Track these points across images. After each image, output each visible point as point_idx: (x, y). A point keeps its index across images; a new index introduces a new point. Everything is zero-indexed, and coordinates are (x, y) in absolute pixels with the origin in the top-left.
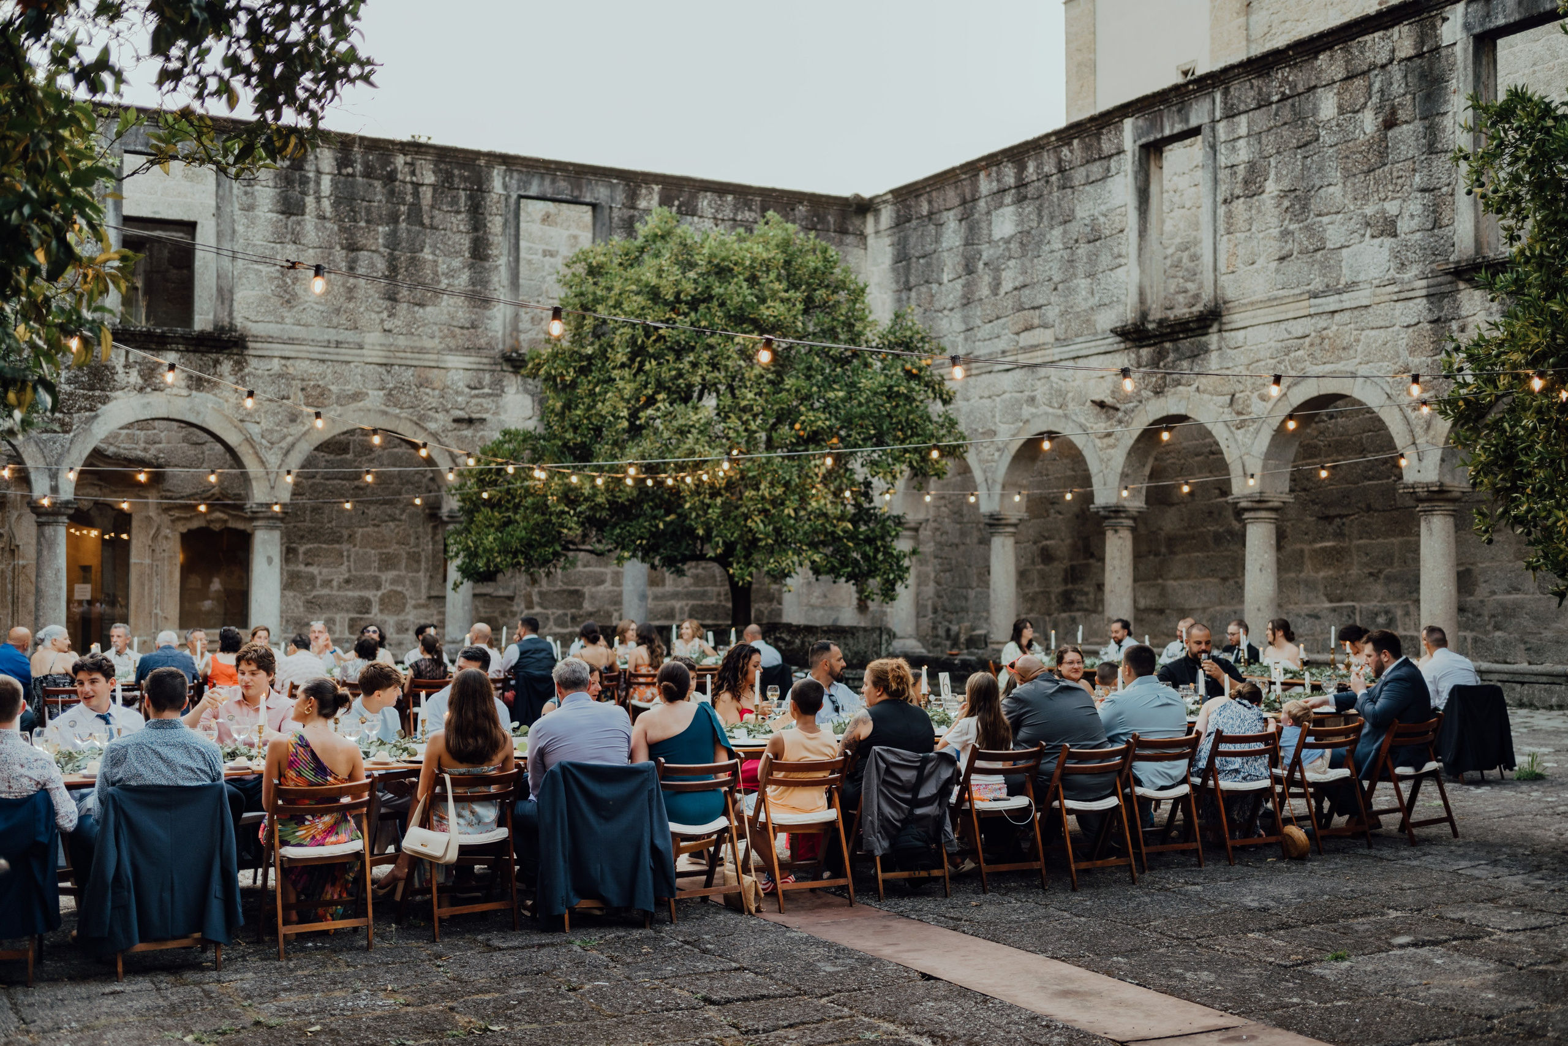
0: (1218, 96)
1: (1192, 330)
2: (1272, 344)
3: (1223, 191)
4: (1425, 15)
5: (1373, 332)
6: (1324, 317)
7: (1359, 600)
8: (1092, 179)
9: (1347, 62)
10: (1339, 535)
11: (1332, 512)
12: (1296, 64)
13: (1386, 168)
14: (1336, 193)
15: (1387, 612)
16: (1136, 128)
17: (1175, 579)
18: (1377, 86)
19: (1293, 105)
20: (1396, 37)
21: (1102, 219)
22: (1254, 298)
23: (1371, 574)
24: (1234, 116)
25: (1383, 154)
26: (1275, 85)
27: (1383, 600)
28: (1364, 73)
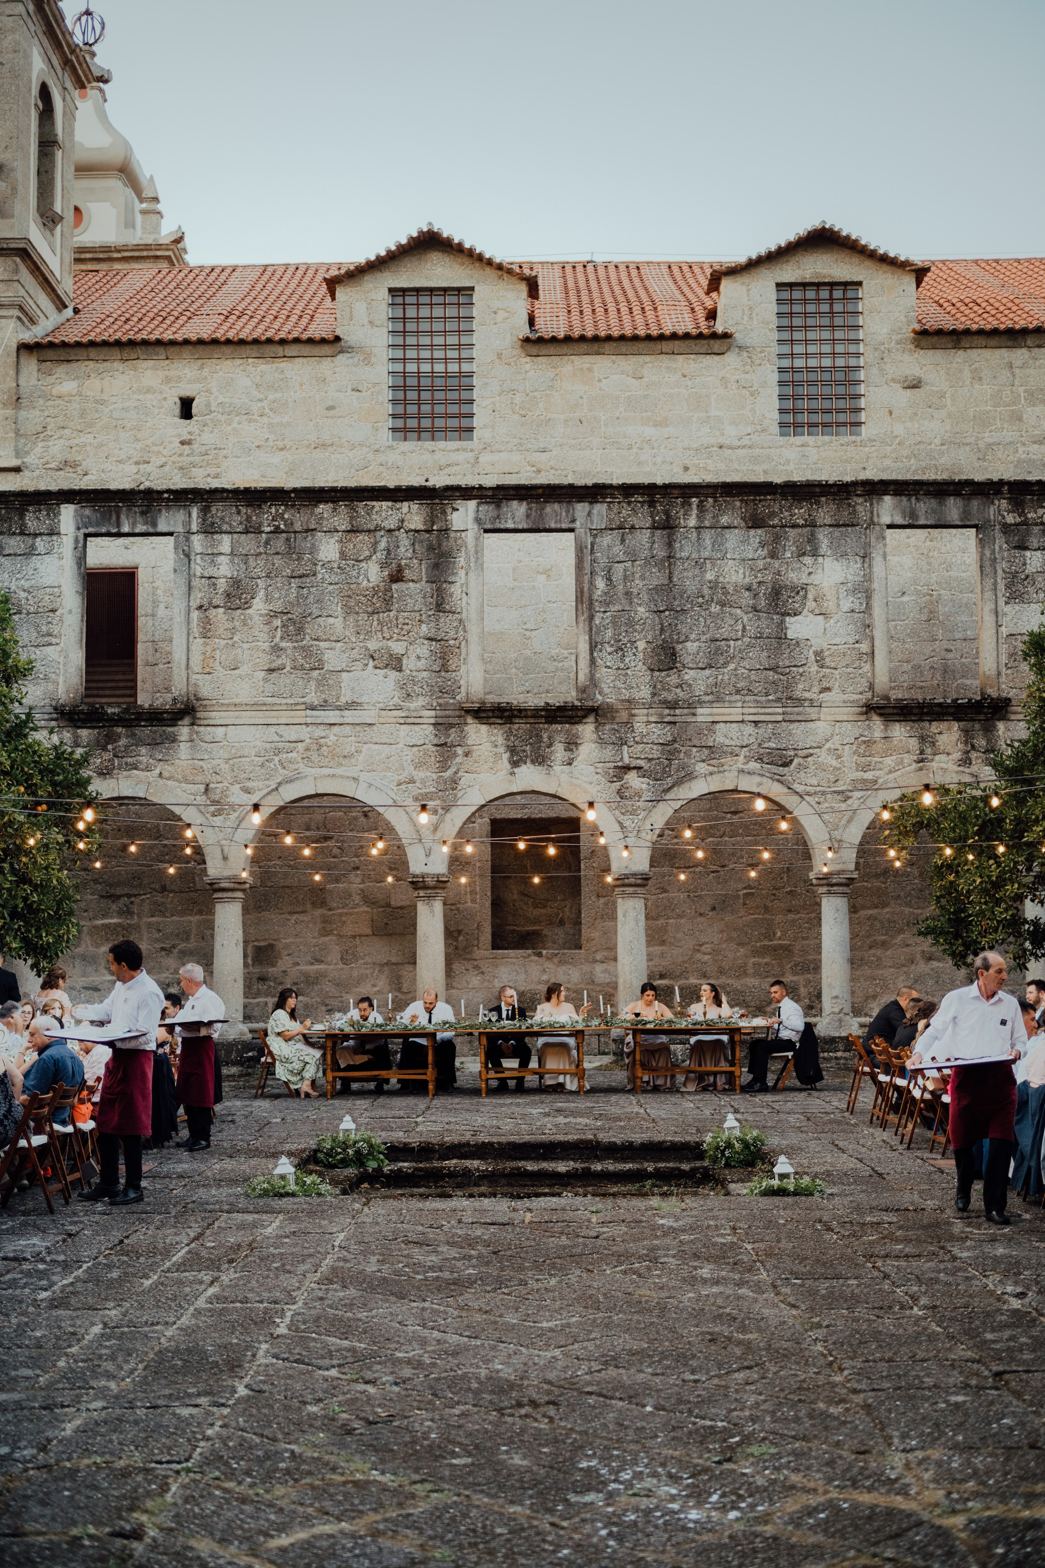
0: (195, 512)
1: (161, 720)
2: (259, 743)
3: (197, 598)
4: (437, 501)
5: (376, 747)
6: (322, 727)
8: (7, 551)
9: (352, 518)
12: (293, 506)
13: (392, 614)
14: (337, 623)
16: (78, 515)
18: (383, 544)
19: (288, 539)
20: (405, 509)
22: (237, 701)
24: (213, 533)
25: (388, 602)
26: (267, 517)
28: (369, 531)
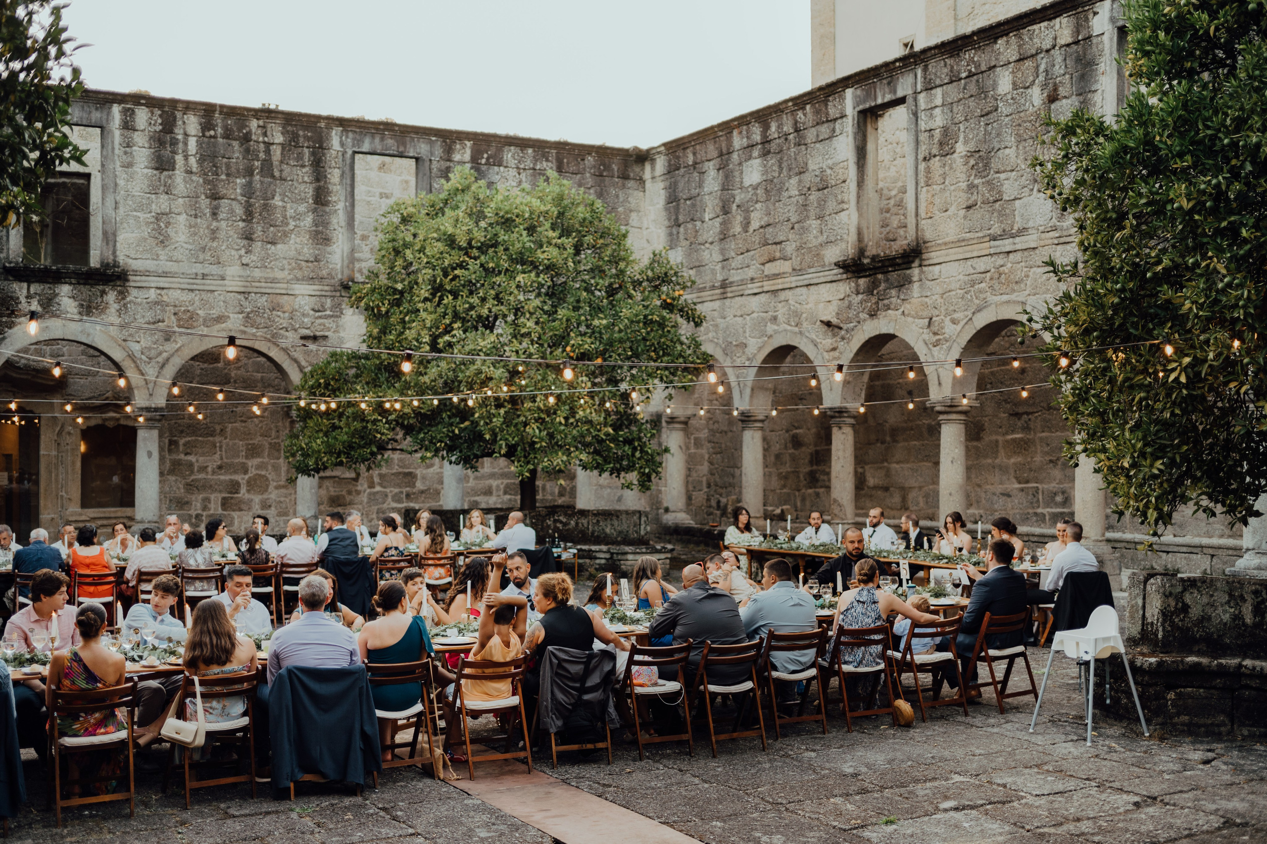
0: (919, 72)
1: (899, 265)
2: (961, 277)
3: (923, 150)
4: (1080, 9)
5: (1039, 270)
6: (1001, 256)
7: (1041, 482)
8: (821, 138)
9: (1020, 46)
10: (1026, 428)
11: (1021, 410)
12: (979, 47)
14: (1011, 154)
15: (1063, 493)
16: (855, 97)
17: (898, 463)
18: (1042, 67)
19: (978, 81)
20: (1057, 27)
21: (829, 171)
22: (947, 240)
23: (1051, 461)
24: (931, 89)
26: (964, 64)
27: (1060, 482)
28: (1032, 56)
